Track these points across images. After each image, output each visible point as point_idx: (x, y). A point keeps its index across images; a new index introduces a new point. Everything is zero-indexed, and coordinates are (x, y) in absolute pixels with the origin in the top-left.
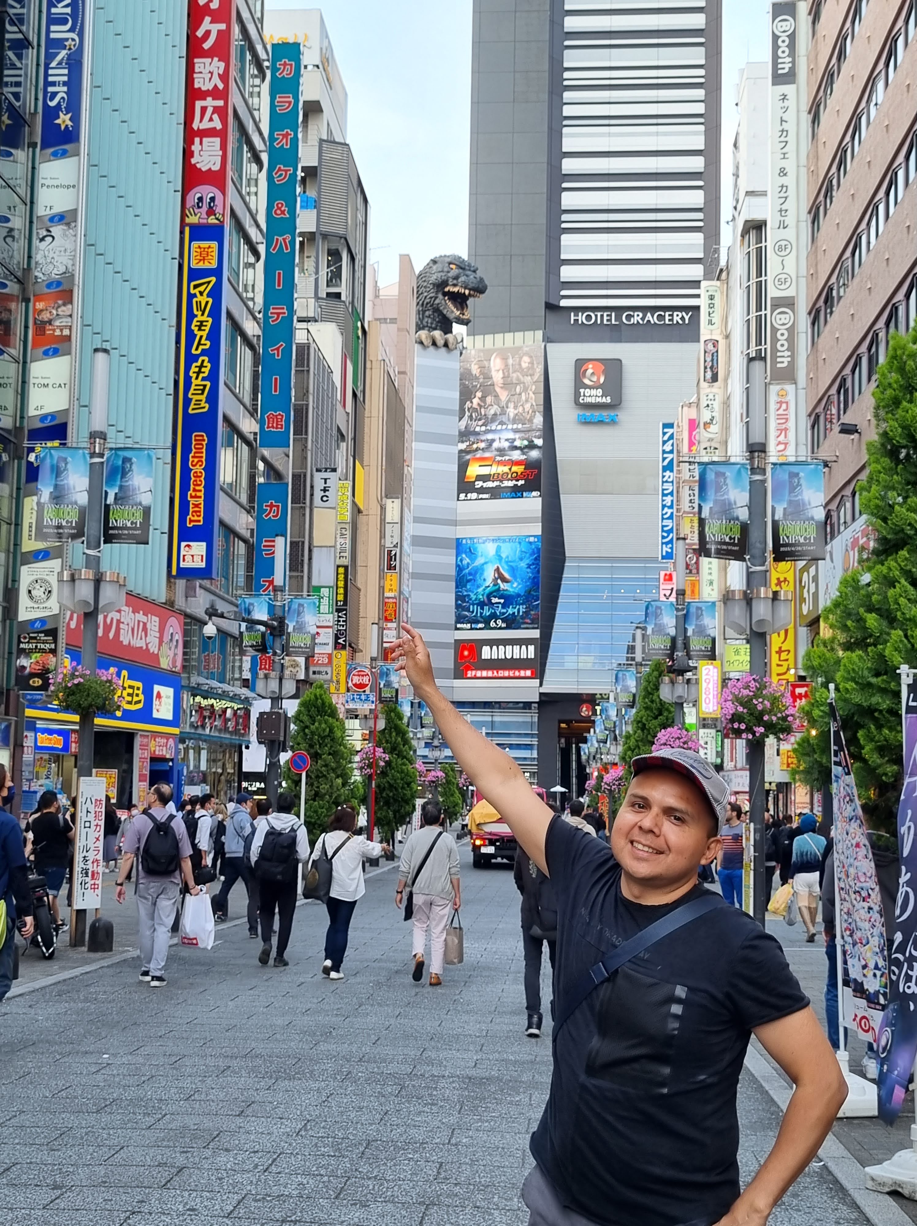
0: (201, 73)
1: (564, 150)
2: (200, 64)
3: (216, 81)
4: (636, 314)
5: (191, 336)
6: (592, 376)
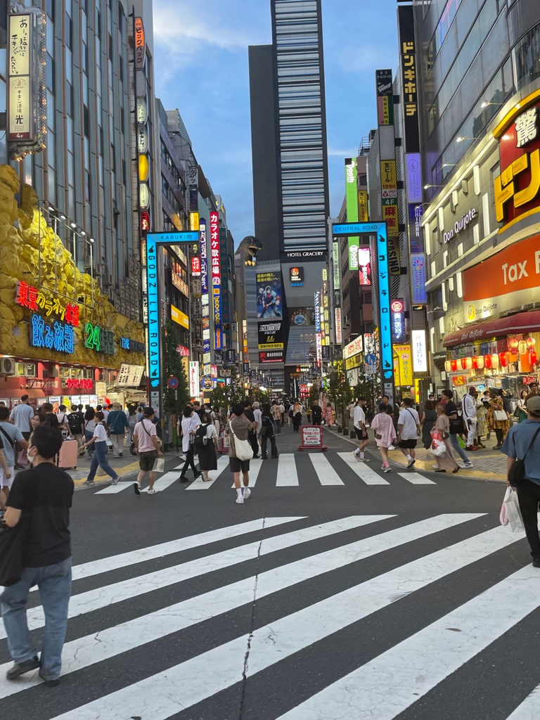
2: (213, 251)
3: (217, 254)
5: (215, 309)
6: (295, 272)
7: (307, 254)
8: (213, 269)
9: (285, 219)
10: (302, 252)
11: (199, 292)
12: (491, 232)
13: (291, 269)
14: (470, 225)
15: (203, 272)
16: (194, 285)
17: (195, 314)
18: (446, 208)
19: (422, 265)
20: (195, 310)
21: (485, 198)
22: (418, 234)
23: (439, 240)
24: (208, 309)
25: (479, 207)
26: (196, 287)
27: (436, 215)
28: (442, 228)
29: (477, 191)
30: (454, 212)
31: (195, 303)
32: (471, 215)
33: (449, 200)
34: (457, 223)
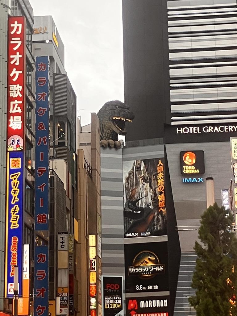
0: (12, 90)
1: (170, 49)
2: (12, 87)
3: (19, 93)
4: (210, 127)
5: (11, 197)
6: (189, 160)
7: (210, 129)
8: (11, 120)
9: (173, 73)
10: (201, 126)
13: (182, 153)
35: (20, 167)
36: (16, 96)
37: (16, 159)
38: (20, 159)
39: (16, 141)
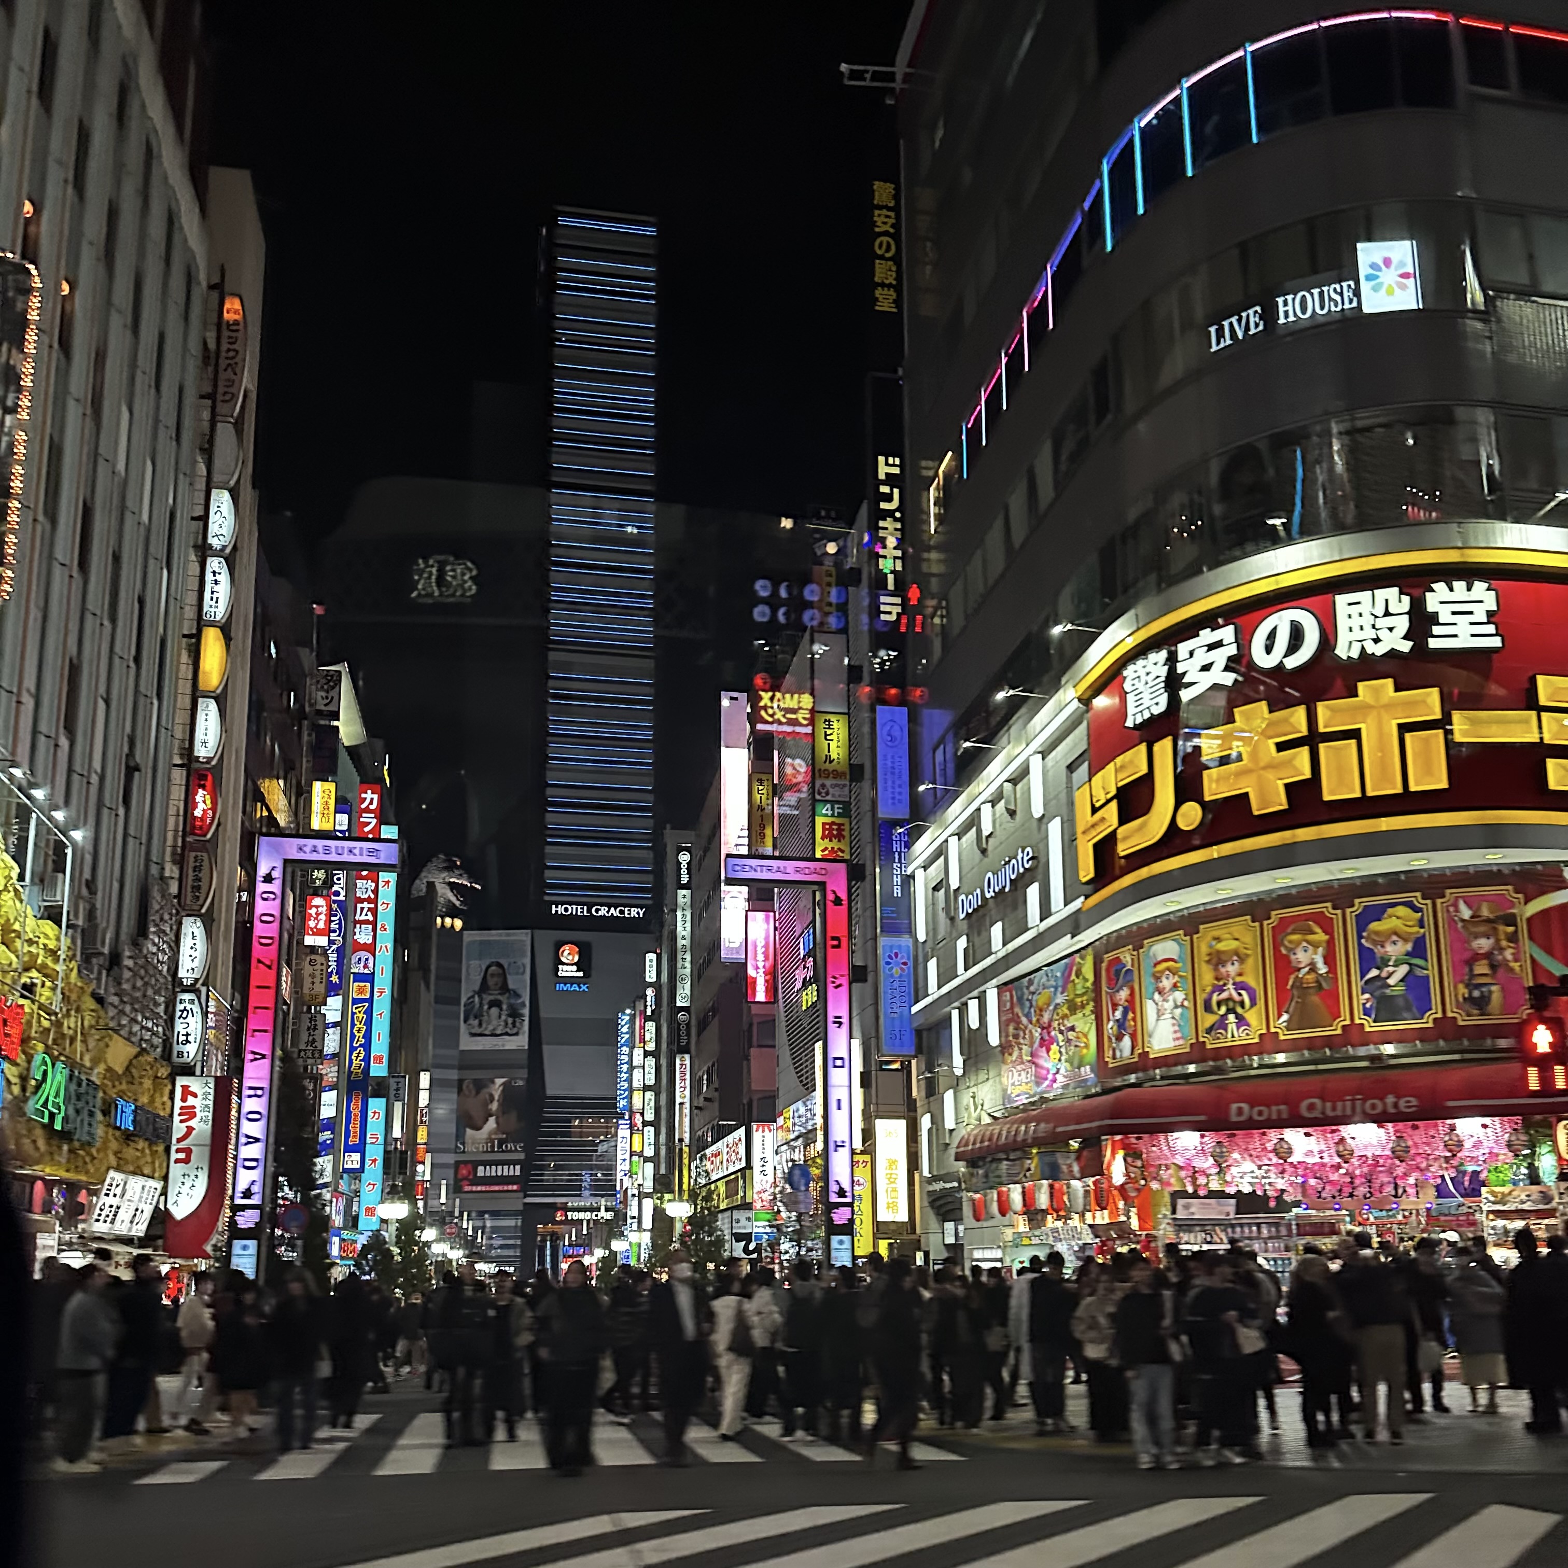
3: (370, 893)
4: (603, 908)
5: (353, 1036)
6: (569, 954)
7: (603, 911)
8: (357, 930)
10: (589, 904)
11: (320, 988)
12: (1066, 904)
13: (559, 945)
14: (1020, 883)
15: (333, 936)
16: (307, 969)
17: (303, 1047)
18: (964, 839)
19: (905, 964)
20: (304, 1037)
21: (1055, 828)
22: (897, 892)
23: (947, 908)
24: (337, 1037)
25: (1041, 846)
26: (312, 976)
27: (941, 852)
28: (954, 883)
29: (1038, 810)
30: (984, 852)
31: (305, 1018)
32: (1023, 860)
33: (974, 821)
34: (990, 874)
35: (368, 996)
36: (366, 896)
37: (362, 984)
38: (368, 985)
39: (363, 960)
